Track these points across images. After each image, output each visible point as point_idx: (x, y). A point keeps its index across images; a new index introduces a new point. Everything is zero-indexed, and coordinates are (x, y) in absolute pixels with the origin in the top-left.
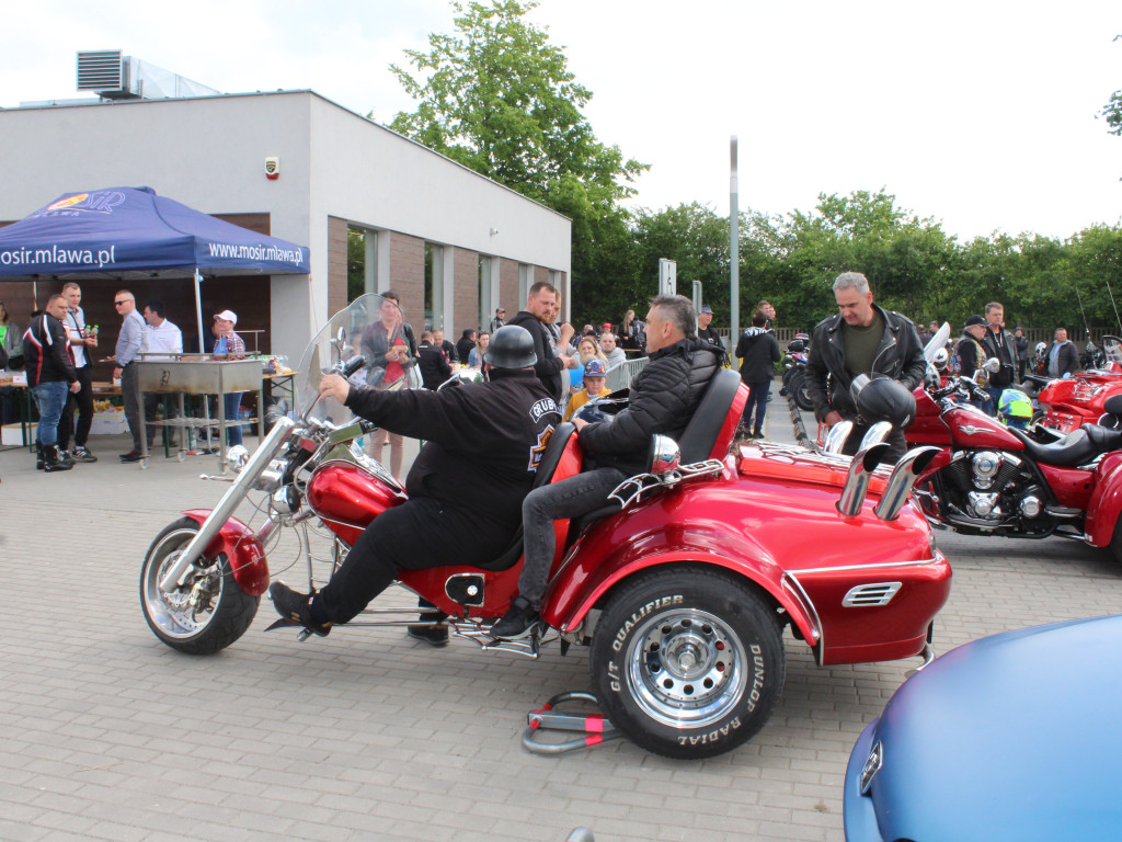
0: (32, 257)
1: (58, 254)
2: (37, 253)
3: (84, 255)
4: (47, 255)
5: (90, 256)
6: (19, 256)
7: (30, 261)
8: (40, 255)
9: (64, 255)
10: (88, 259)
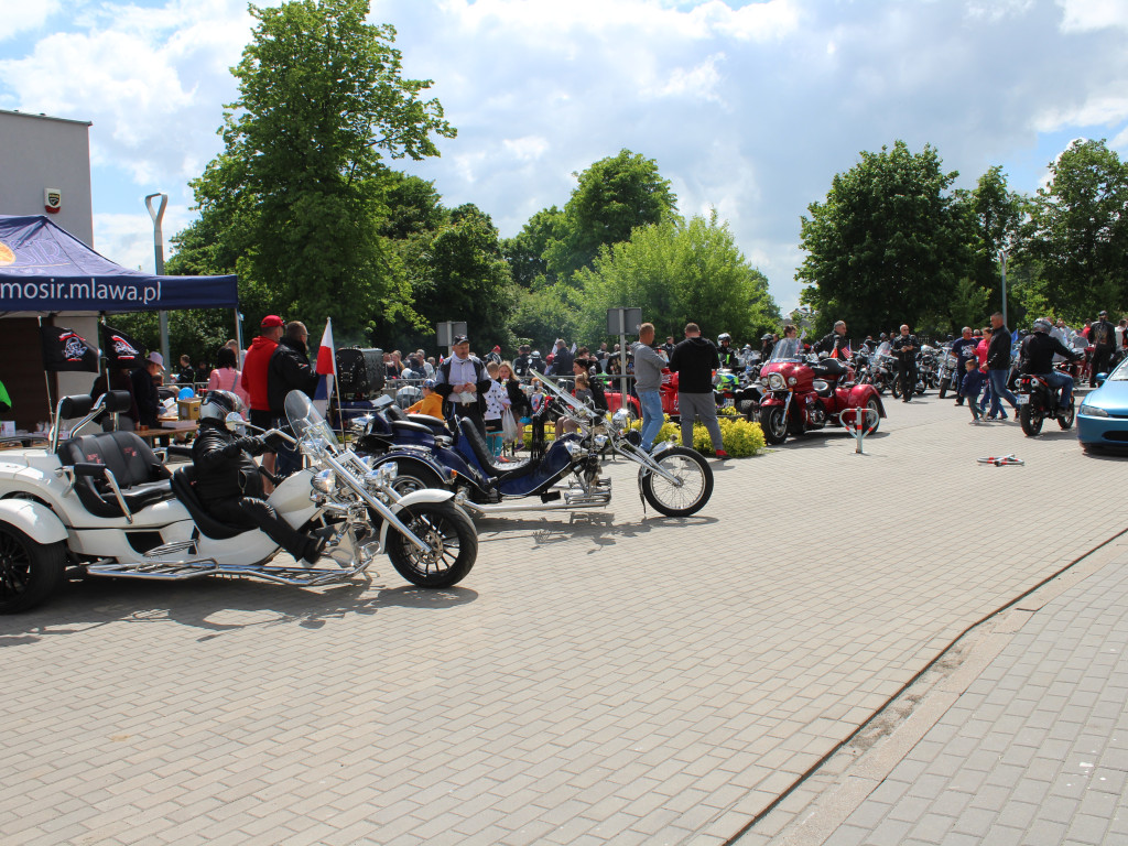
0: (66, 290)
1: (97, 289)
2: (72, 287)
3: (128, 291)
4: (84, 289)
5: (135, 292)
6: (48, 289)
7: (62, 295)
8: (76, 289)
9: (106, 291)
10: (132, 296)
